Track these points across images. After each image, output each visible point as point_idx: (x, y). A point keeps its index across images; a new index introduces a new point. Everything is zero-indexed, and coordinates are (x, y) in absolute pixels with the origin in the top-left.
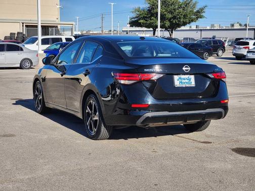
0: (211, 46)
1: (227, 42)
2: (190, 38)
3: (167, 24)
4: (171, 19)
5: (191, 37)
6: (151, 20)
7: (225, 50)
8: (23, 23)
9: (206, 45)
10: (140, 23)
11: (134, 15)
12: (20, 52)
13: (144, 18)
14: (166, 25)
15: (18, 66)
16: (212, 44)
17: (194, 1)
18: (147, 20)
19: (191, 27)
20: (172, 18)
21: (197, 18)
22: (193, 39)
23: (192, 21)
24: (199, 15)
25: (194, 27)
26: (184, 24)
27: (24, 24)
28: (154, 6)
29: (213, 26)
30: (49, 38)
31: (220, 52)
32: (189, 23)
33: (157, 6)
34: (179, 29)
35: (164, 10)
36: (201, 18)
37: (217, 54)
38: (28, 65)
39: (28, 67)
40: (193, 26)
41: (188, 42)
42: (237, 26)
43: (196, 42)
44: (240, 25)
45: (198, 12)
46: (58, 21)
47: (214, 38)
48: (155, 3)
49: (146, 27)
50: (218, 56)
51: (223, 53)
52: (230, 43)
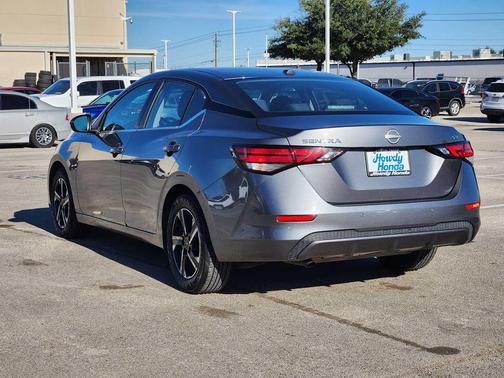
0: (436, 94)
1: (467, 85)
2: (391, 80)
3: (346, 50)
4: (352, 41)
5: (394, 77)
6: (312, 42)
7: (464, 102)
8: (51, 53)
9: (426, 92)
10: (290, 50)
11: (278, 34)
12: (29, 111)
13: (297, 40)
14: (343, 53)
15: (26, 140)
16: (438, 91)
17: (399, 4)
18: (303, 45)
19: (392, 58)
20: (356, 38)
21: (406, 39)
22: (397, 82)
23: (396, 44)
24: (409, 31)
25: (399, 58)
26: (380, 51)
27: (55, 55)
28: (317, 15)
29: (437, 54)
30: (95, 82)
31: (455, 107)
32: (390, 48)
33: (324, 14)
34: (369, 61)
35: (338, 24)
36: (413, 37)
37: (448, 111)
38: (46, 137)
39: (47, 143)
40: (398, 54)
41: (389, 86)
42: (485, 55)
43: (404, 86)
44: (492, 52)
45: (408, 25)
46: (124, 49)
47: (440, 77)
48: (321, 9)
49: (303, 58)
50: (450, 114)
51: (461, 107)
52: (473, 89)
